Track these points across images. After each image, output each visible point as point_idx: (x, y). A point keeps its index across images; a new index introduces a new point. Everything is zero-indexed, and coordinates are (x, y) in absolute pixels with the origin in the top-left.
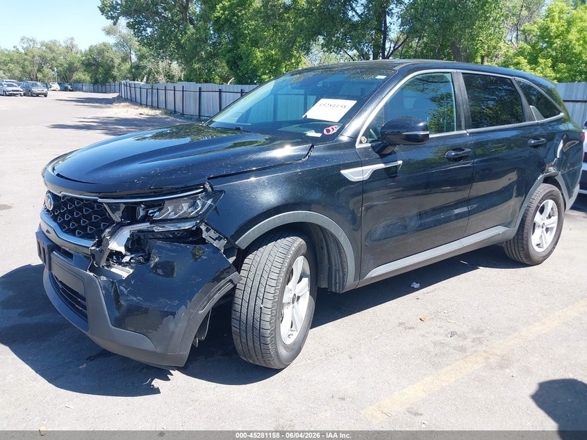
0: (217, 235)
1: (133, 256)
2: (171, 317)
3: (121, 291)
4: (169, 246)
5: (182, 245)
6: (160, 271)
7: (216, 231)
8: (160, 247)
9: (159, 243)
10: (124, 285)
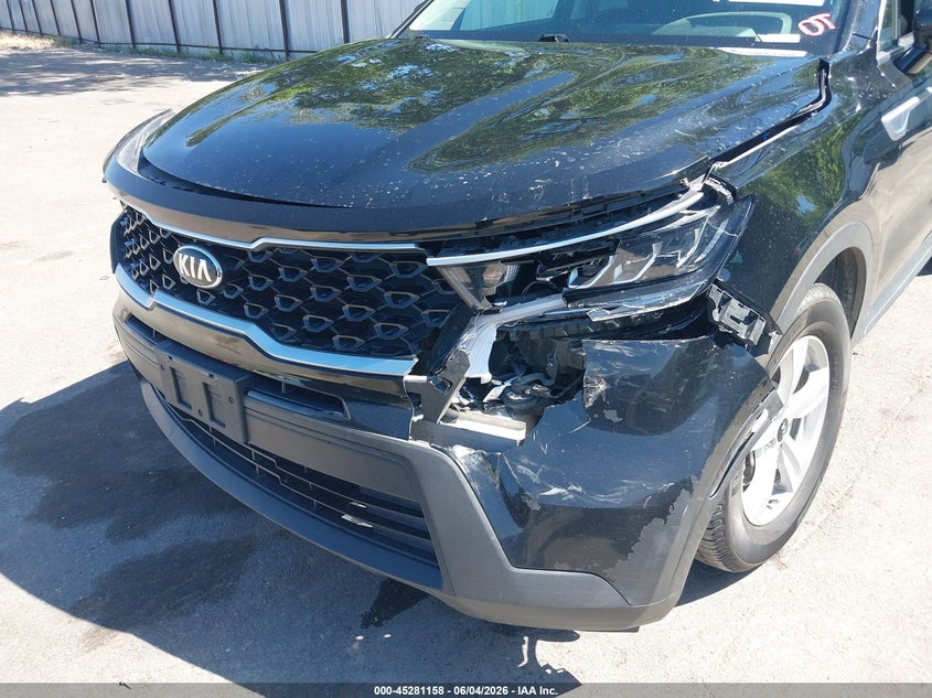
0: (746, 311)
1: (508, 384)
2: (658, 522)
3: (523, 476)
4: (627, 352)
5: (661, 342)
6: (611, 415)
7: (743, 302)
8: (606, 355)
9: (602, 345)
10: (525, 461)
